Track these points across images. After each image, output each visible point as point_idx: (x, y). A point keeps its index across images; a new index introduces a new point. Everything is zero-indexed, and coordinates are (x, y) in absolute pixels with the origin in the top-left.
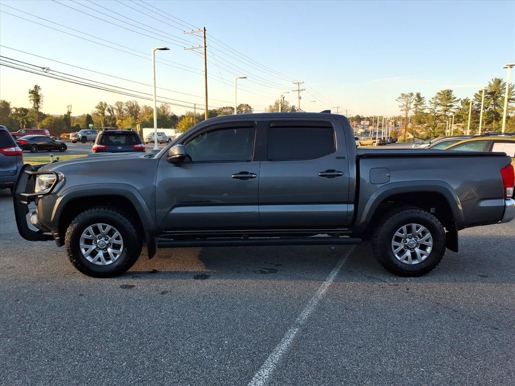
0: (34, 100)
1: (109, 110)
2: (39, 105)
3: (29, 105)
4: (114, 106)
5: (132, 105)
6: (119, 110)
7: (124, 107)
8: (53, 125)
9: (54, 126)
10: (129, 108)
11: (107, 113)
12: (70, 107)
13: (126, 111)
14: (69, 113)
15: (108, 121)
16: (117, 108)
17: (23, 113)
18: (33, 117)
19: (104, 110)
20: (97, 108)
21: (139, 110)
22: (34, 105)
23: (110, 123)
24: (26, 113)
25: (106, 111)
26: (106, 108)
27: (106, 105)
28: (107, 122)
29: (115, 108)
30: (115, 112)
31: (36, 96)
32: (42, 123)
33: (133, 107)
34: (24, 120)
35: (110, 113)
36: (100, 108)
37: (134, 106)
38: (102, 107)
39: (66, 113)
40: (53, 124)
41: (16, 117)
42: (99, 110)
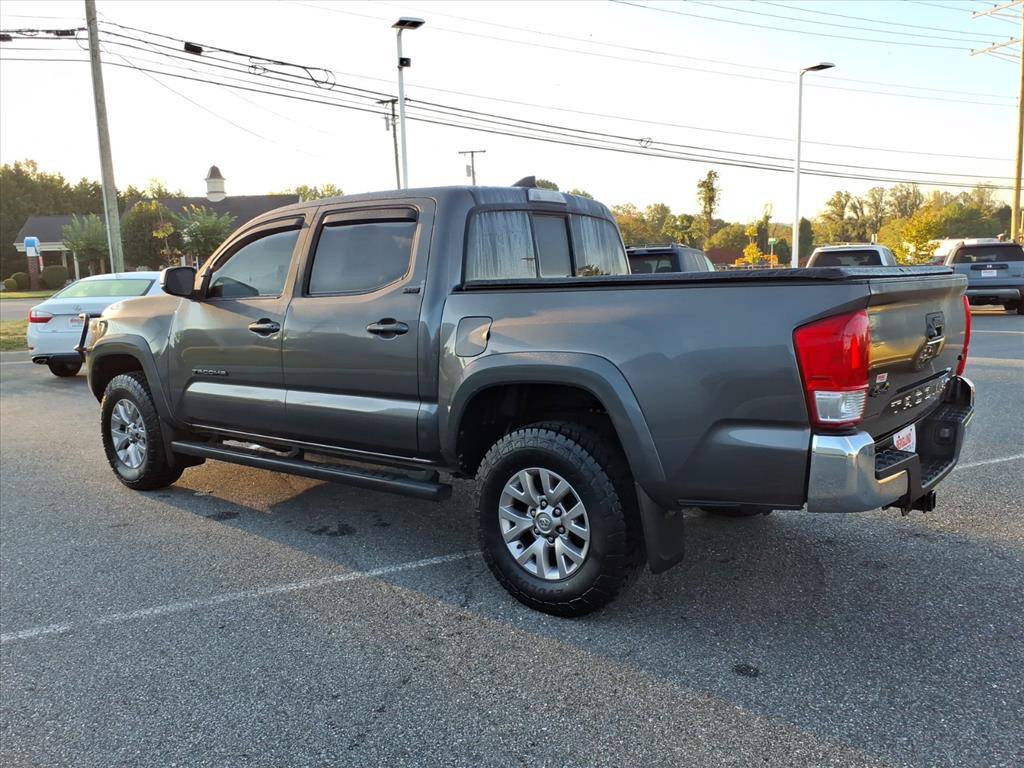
0: (705, 199)
1: (854, 208)
2: (713, 207)
3: (696, 208)
4: (866, 199)
5: (905, 193)
6: (876, 206)
7: (887, 198)
8: (729, 243)
9: (733, 245)
10: (896, 199)
11: (848, 213)
12: (769, 207)
13: (891, 205)
14: (767, 218)
15: (850, 229)
16: (871, 201)
17: (685, 223)
18: (700, 230)
19: (843, 207)
20: (829, 204)
21: (920, 203)
22: (705, 207)
23: (854, 234)
24: (691, 223)
25: (847, 210)
26: (849, 204)
27: (848, 196)
28: (847, 231)
29: (866, 202)
30: (867, 211)
31: (709, 191)
32: (712, 241)
33: (907, 197)
34: (686, 236)
35: (856, 212)
36: (835, 204)
37: (908, 193)
38: (841, 201)
39: (761, 218)
40: (730, 240)
41: (673, 232)
42: (833, 208)
